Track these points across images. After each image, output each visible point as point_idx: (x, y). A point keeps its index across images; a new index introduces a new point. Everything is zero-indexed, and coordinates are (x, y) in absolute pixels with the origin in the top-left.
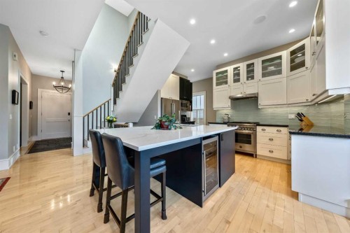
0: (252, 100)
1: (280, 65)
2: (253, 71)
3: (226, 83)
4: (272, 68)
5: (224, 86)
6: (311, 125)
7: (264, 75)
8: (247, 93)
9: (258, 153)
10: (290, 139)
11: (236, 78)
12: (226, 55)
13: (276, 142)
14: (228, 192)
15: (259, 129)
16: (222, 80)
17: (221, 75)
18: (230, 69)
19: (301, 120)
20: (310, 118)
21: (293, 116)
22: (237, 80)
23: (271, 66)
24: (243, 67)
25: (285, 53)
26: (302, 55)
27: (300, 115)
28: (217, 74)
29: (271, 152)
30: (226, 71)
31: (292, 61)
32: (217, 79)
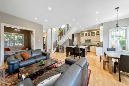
0: (89, 40)
1: (95, 34)
2: (89, 34)
3: (84, 36)
5: (83, 37)
6: (100, 45)
7: (92, 35)
9: (91, 51)
10: (96, 48)
13: (94, 49)
15: (91, 46)
16: (83, 36)
18: (85, 33)
21: (97, 44)
22: (86, 36)
24: (87, 33)
25: (96, 32)
26: (98, 33)
27: (98, 44)
28: (82, 34)
29: (93, 51)
30: (84, 33)
31: (97, 33)
32: (82, 35)
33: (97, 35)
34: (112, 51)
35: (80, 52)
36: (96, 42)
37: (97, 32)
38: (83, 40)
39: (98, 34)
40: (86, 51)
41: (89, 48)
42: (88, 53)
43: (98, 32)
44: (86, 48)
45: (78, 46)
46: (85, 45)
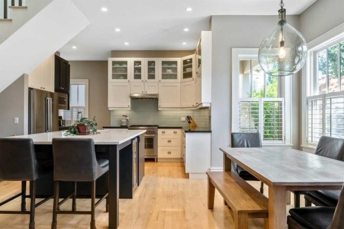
0: (153, 101)
1: (175, 69)
2: (154, 69)
3: (125, 77)
4: (169, 71)
5: (122, 80)
6: (195, 126)
7: (164, 76)
8: (148, 93)
9: (159, 157)
10: (185, 136)
11: (137, 73)
12: (127, 44)
13: (173, 143)
14: (146, 186)
15: (160, 131)
16: (121, 73)
17: (118, 66)
18: (131, 61)
19: (189, 122)
20: (195, 121)
21: (184, 119)
22: (138, 77)
23: (169, 68)
24: (144, 61)
25: (180, 60)
26: (191, 66)
27: (189, 118)
28: (114, 63)
29: (169, 153)
30: (126, 63)
31: (184, 69)
32: (114, 69)
33: (187, 75)
34: (248, 146)
35: (100, 169)
36: (182, 108)
37: (185, 62)
38: (119, 97)
39: (188, 70)
40: (134, 156)
41: (150, 143)
42: (148, 167)
43: (187, 64)
44: (135, 142)
45: (85, 133)
46: (134, 127)
